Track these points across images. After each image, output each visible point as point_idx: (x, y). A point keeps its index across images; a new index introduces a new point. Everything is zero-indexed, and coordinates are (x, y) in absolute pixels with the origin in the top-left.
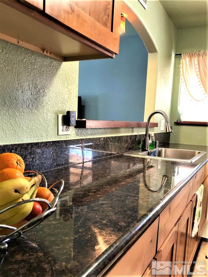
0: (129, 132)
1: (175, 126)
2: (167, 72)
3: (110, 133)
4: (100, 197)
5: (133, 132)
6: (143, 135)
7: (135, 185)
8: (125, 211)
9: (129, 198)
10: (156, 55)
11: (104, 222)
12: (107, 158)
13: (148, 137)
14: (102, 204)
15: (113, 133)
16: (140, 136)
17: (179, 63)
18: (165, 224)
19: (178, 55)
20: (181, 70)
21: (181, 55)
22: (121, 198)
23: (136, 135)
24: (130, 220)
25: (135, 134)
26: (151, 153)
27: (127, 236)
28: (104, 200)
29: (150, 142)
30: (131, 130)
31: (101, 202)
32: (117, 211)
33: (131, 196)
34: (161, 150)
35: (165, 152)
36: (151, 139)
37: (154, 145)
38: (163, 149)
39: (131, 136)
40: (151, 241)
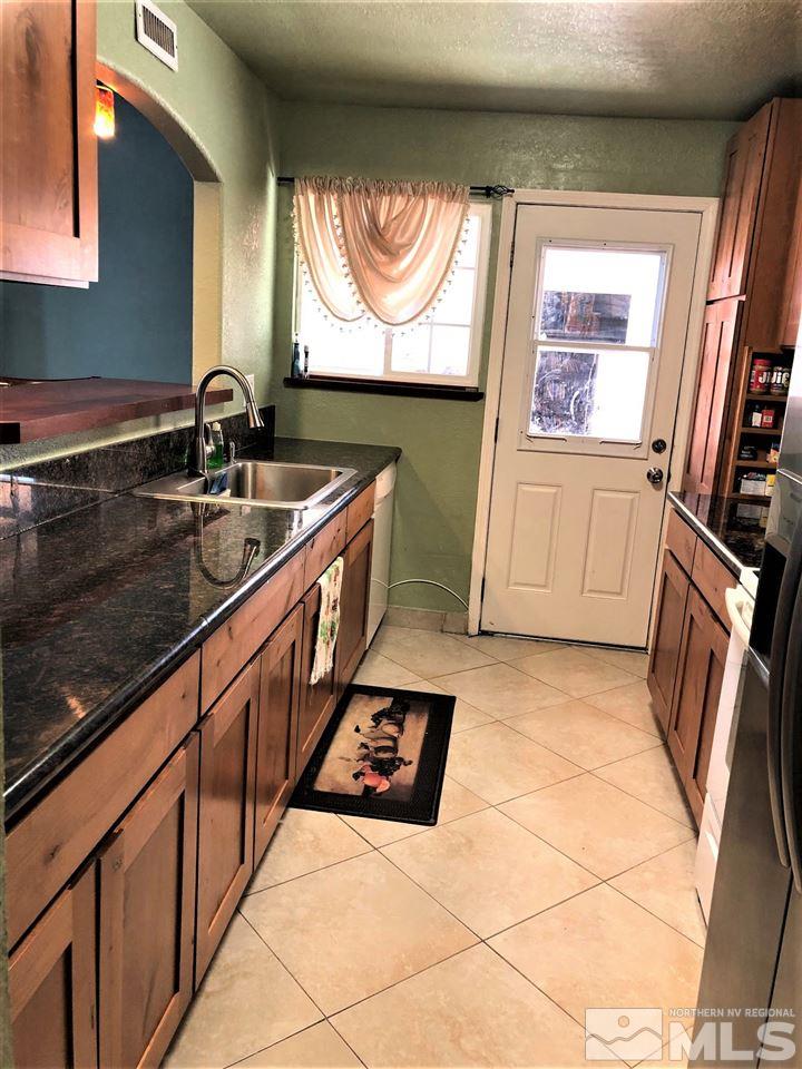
0: (147, 427)
1: (288, 390)
2: (254, 232)
3: (90, 441)
4: (75, 624)
5: (157, 425)
6: (190, 428)
7: (155, 588)
8: (127, 647)
9: (136, 619)
10: (217, 190)
11: (86, 671)
12: (86, 510)
13: (202, 439)
14: (81, 639)
15: (99, 438)
16: (180, 432)
17: (291, 207)
18: (219, 662)
19: (285, 182)
20: (296, 226)
21: (292, 180)
22: (119, 622)
23: (169, 434)
24: (134, 662)
25: (166, 428)
26: (213, 481)
27: (128, 688)
28: (83, 631)
29: (209, 449)
30: (152, 419)
31: (77, 636)
32: (111, 648)
33: (140, 616)
34: (243, 466)
35: (255, 472)
36: (211, 441)
37: (222, 455)
38: (249, 464)
39: (153, 438)
40: (184, 697)
